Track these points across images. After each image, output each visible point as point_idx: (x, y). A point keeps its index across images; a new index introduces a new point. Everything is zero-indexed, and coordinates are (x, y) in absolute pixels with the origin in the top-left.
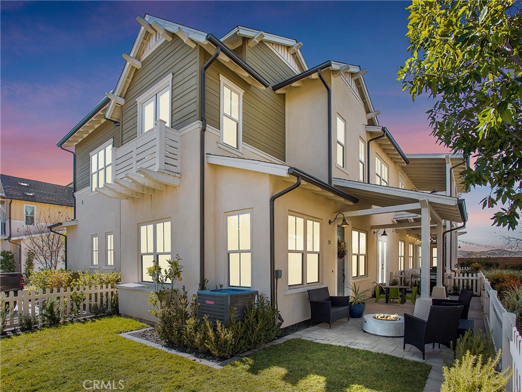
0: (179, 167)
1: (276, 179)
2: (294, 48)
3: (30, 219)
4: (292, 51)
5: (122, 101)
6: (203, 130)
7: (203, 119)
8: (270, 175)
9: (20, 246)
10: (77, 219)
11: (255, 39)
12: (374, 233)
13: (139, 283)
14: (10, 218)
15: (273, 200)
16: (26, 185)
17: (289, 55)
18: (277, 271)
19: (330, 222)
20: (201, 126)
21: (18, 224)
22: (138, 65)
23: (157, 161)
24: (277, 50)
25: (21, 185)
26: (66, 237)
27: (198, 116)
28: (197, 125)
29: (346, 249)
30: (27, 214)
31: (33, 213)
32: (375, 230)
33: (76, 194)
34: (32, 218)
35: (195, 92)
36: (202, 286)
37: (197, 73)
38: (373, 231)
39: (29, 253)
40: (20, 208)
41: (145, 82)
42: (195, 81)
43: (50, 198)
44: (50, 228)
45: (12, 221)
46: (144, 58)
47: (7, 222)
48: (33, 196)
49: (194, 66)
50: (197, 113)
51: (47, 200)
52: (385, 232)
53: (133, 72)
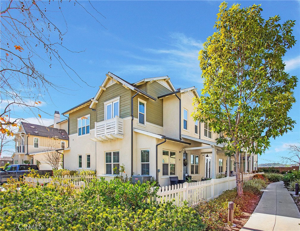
0: (123, 132)
1: (158, 140)
2: (167, 79)
3: (36, 145)
4: (166, 80)
5: (97, 102)
6: (132, 120)
7: (132, 116)
8: (156, 138)
9: (33, 158)
10: (70, 147)
11: (151, 82)
12: (203, 155)
13: (105, 174)
14: (28, 144)
15: (157, 146)
16: (33, 127)
17: (165, 82)
18: (158, 170)
19: (180, 152)
20: (132, 118)
21: (31, 147)
22: (105, 89)
23: (116, 130)
24: (160, 82)
25: (31, 127)
26: (63, 155)
27: (130, 115)
28: (130, 118)
29: (188, 162)
30: (35, 142)
31: (37, 141)
32: (204, 154)
33: (69, 136)
34: (37, 144)
35: (129, 105)
36: (132, 174)
37: (130, 99)
38: (202, 154)
39: (37, 162)
40: (32, 139)
41: (107, 96)
42: (129, 102)
43: (45, 134)
44: (57, 151)
45: (28, 145)
46: (107, 86)
47: (26, 146)
48: (38, 133)
49: (129, 96)
50: (130, 113)
51: (44, 135)
52: (207, 155)
53: (102, 91)
